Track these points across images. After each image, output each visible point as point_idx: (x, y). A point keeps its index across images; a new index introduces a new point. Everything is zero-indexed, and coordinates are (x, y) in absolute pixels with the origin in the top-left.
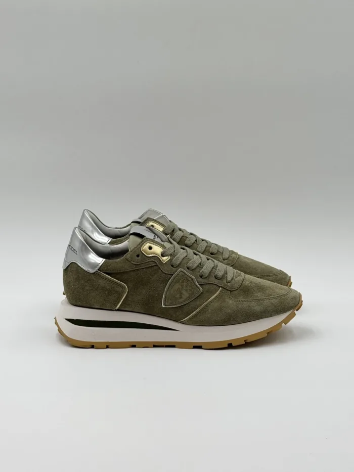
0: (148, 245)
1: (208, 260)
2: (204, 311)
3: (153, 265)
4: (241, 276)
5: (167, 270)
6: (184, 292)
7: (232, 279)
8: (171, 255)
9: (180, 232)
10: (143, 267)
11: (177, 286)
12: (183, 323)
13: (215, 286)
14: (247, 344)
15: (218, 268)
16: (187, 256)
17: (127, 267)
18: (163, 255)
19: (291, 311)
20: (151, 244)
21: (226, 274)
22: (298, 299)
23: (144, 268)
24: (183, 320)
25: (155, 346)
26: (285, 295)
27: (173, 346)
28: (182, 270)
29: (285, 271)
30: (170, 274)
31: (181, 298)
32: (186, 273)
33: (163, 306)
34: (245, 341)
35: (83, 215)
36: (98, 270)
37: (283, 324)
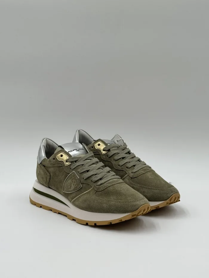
0: (62, 154)
3: (61, 166)
5: (67, 170)
8: (71, 162)
10: (56, 166)
13: (89, 186)
17: (50, 164)
18: (67, 161)
19: (130, 213)
24: (72, 201)
25: (59, 213)
28: (74, 172)
30: (68, 173)
32: (76, 174)
33: (63, 191)
36: (41, 163)
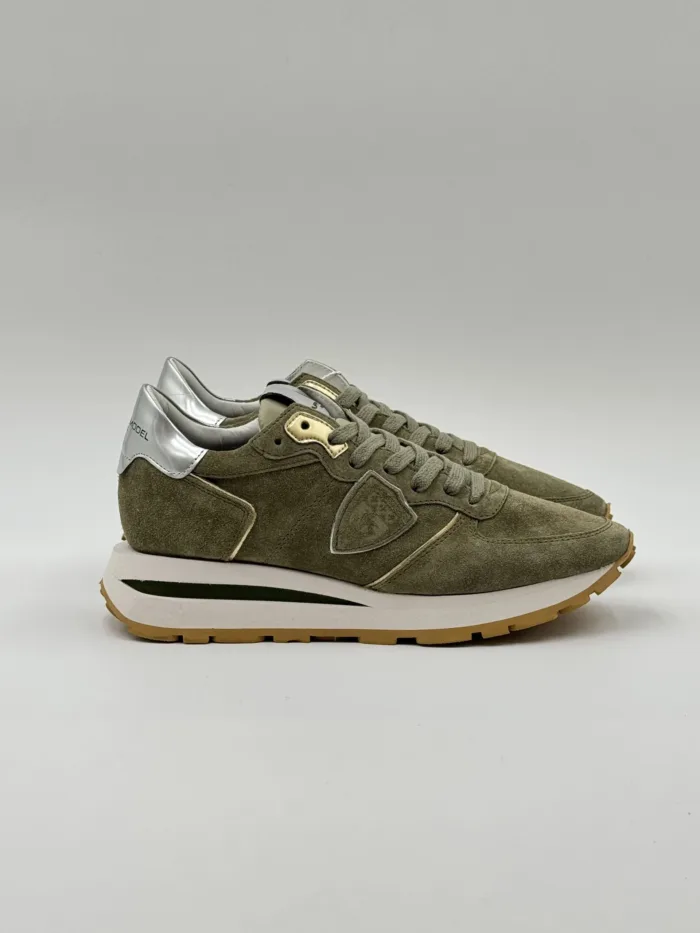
0: (301, 419)
1: (430, 456)
2: (420, 561)
3: (311, 461)
4: (502, 491)
5: (341, 472)
6: (378, 521)
7: (482, 496)
8: (349, 441)
9: (372, 406)
10: (289, 466)
11: (363, 508)
12: (375, 590)
13: (444, 509)
14: (515, 634)
15: (451, 472)
16: (384, 446)
17: (254, 465)
18: (332, 441)
19: (611, 566)
20: (308, 416)
21: (470, 485)
22: (626, 542)
23: (290, 469)
24: (376, 582)
25: (314, 639)
26: (597, 532)
27: (354, 640)
28: (374, 473)
29: (596, 493)
30: (347, 483)
31: (371, 533)
32: (384, 480)
33: (332, 552)
34: (510, 627)
35: (166, 368)
36: (193, 472)
37: (594, 594)
